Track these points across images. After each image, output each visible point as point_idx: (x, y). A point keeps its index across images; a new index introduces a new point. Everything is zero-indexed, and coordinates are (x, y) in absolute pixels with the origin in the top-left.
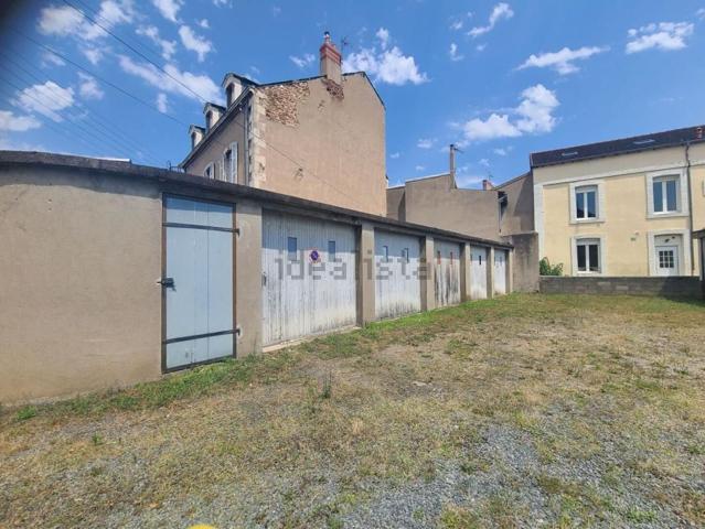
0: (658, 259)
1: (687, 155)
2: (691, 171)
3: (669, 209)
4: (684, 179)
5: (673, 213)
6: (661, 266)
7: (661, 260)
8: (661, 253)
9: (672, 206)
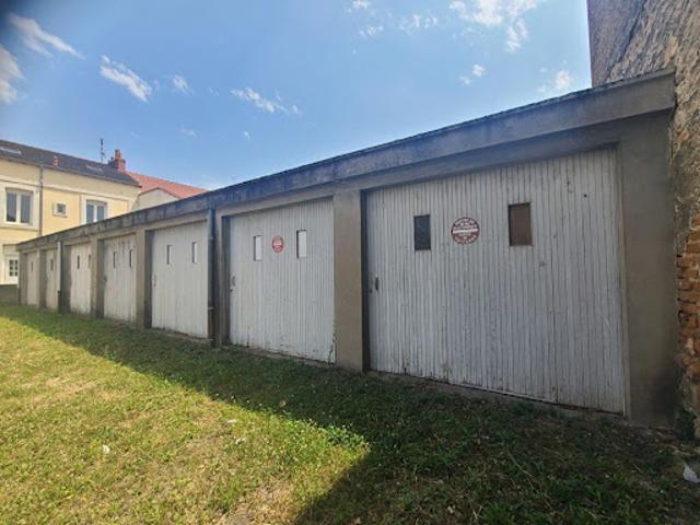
0: (8, 268)
1: (41, 178)
2: (45, 192)
3: (22, 221)
4: (36, 197)
5: (25, 225)
6: (11, 274)
7: (11, 268)
8: (11, 262)
9: (26, 219)
